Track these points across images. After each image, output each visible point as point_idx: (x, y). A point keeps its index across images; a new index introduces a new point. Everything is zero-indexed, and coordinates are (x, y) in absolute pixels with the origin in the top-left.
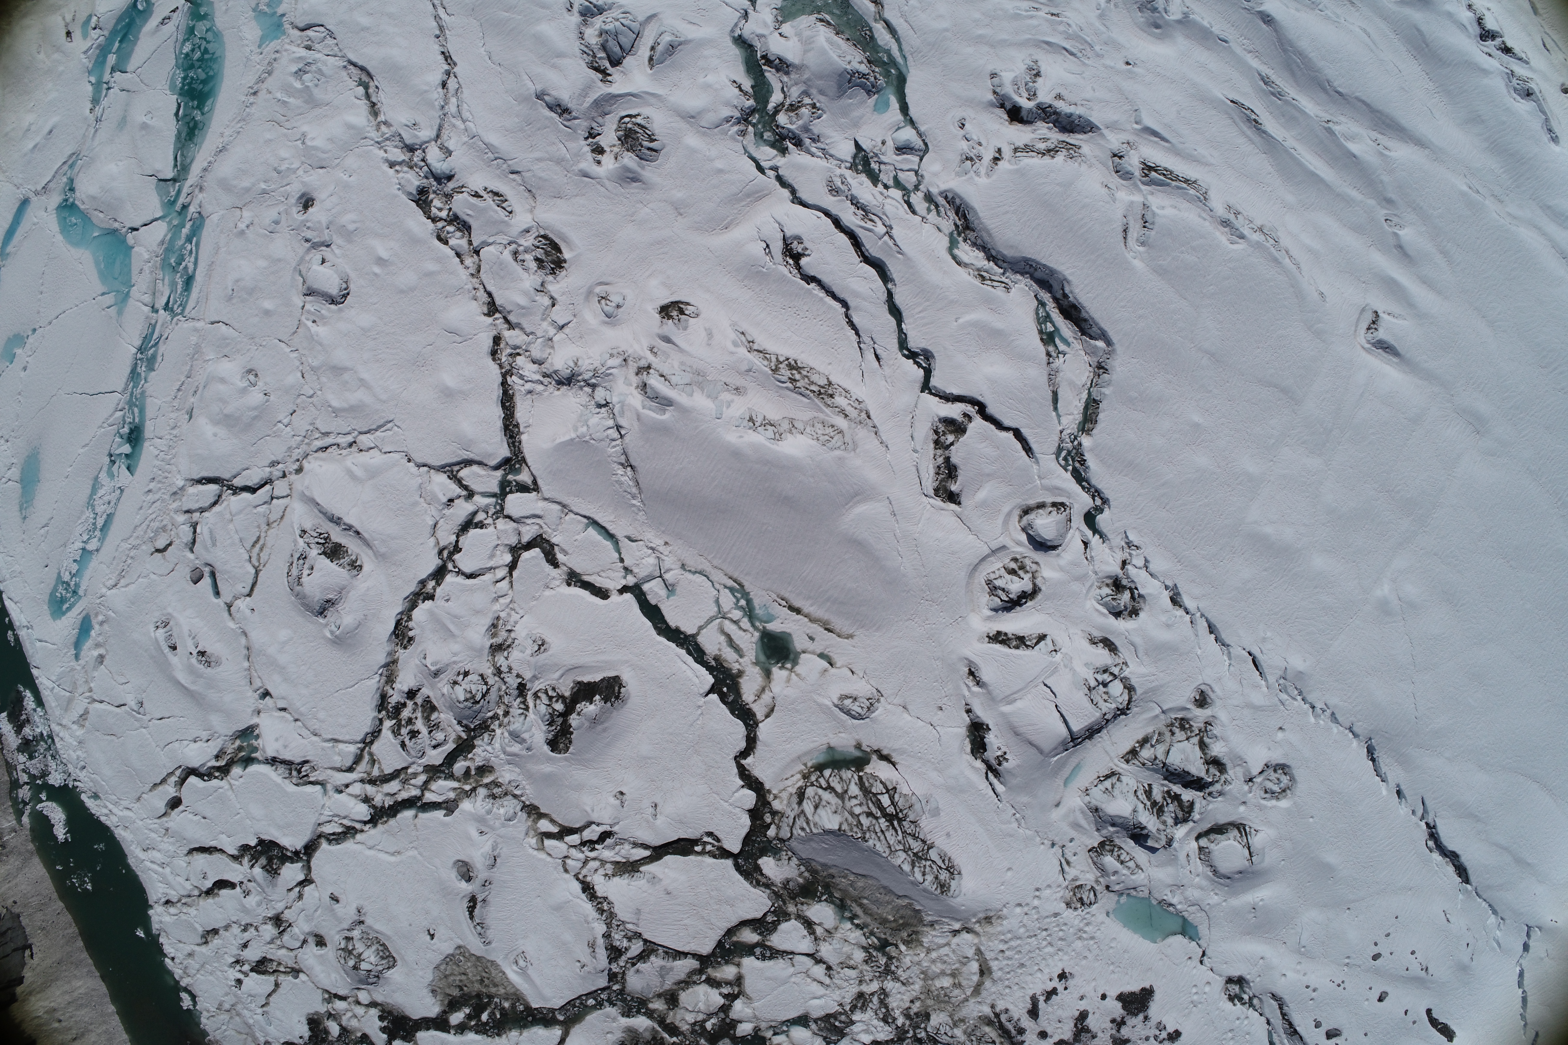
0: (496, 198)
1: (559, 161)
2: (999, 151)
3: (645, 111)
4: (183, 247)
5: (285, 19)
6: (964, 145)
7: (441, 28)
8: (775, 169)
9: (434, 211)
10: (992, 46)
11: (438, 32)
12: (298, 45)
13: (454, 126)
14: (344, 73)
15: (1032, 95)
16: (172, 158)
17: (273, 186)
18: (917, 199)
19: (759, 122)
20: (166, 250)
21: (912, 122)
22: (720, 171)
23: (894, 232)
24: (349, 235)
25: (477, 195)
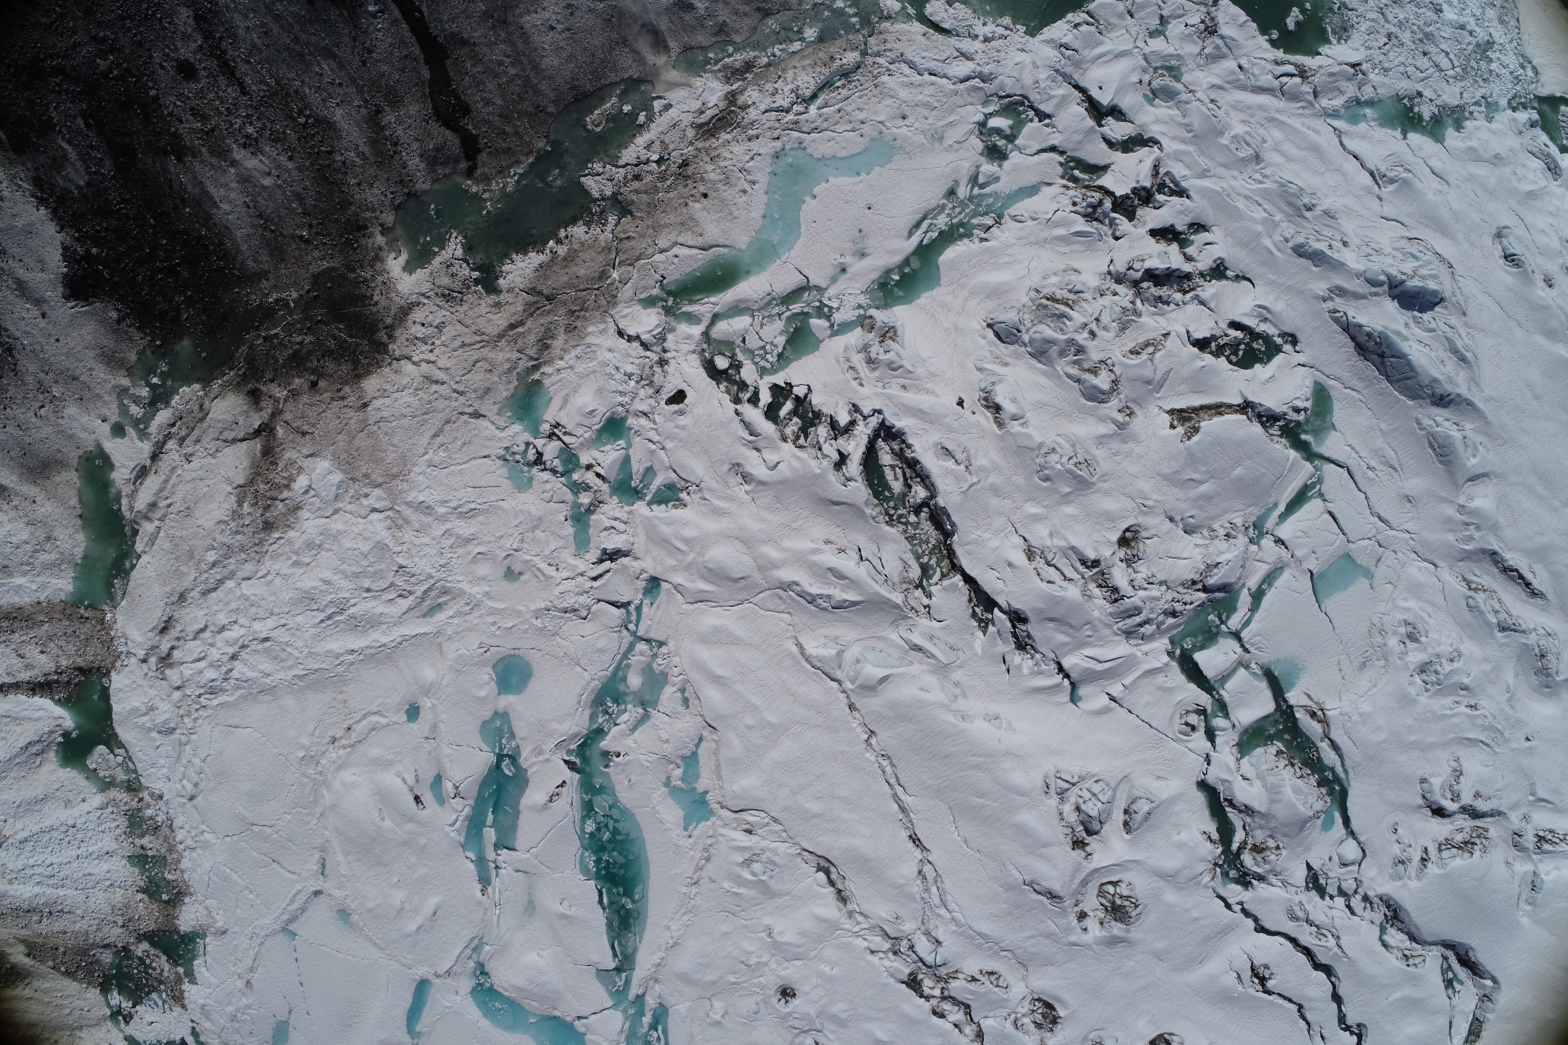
0: (993, 978)
1: (1048, 936)
2: (1426, 850)
3: (1126, 876)
4: (647, 1034)
5: (709, 797)
6: (1396, 849)
7: (903, 809)
8: (1241, 903)
9: (927, 991)
10: (1422, 750)
11: (901, 816)
12: (735, 829)
13: (940, 916)
14: (799, 860)
15: (1455, 798)
16: (608, 948)
17: (743, 978)
18: (1356, 902)
19: (1224, 861)
20: (627, 1037)
21: (1352, 834)
22: (1197, 919)
23: (1342, 942)
24: (842, 1023)
25: (974, 979)
